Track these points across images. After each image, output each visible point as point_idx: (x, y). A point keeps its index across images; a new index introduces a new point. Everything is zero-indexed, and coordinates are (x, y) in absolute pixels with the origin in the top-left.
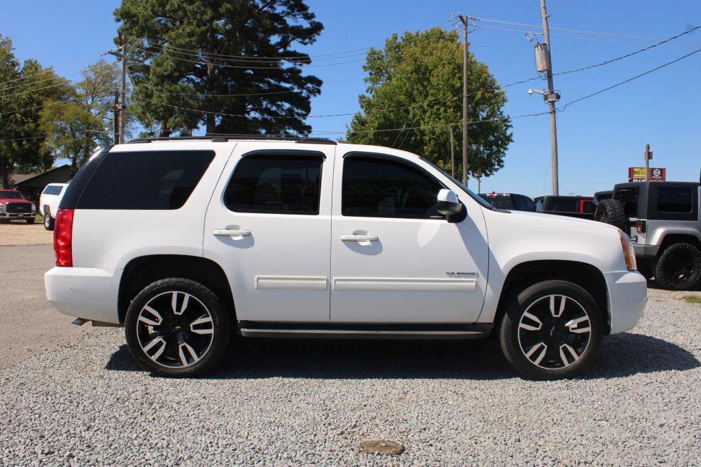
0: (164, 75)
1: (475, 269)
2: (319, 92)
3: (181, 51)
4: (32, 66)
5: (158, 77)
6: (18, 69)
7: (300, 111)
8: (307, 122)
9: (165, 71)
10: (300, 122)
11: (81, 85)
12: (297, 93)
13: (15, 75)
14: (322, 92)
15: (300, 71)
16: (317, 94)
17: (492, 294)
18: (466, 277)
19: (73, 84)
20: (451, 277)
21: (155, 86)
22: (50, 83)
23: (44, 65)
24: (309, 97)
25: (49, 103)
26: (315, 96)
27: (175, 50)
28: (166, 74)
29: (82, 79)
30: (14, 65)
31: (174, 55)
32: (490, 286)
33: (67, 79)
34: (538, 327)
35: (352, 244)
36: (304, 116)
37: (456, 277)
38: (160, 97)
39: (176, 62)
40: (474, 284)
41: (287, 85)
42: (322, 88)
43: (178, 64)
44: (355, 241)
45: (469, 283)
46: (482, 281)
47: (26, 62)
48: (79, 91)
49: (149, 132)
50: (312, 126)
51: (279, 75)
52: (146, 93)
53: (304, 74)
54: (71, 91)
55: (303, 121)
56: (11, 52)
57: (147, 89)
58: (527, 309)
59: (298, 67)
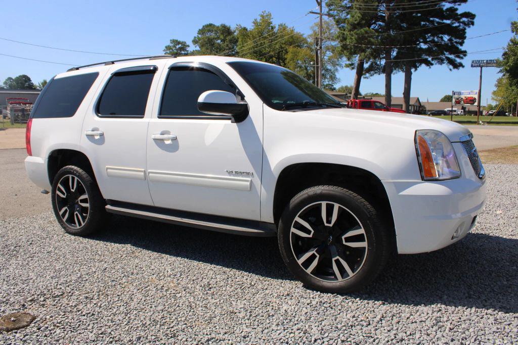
0: (354, 24)
1: (251, 169)
2: (473, 24)
3: (365, 5)
4: (283, 28)
5: (351, 25)
6: (275, 30)
7: (458, 40)
8: (463, 48)
9: (355, 21)
10: (458, 48)
11: (310, 36)
12: (456, 27)
13: (274, 34)
14: (475, 23)
15: (457, 9)
16: (471, 25)
17: (266, 195)
18: (242, 177)
19: (305, 36)
20: (230, 176)
21: (349, 31)
22: (292, 37)
23: (290, 26)
24: (465, 29)
25: (291, 49)
26: (469, 27)
27: (360, 5)
28: (356, 22)
29: (310, 32)
30: (272, 28)
31: (360, 9)
32: (264, 187)
33: (302, 33)
34: (310, 234)
35: (159, 142)
36: (461, 44)
37: (234, 175)
38: (351, 38)
39: (362, 13)
40: (248, 183)
41: (448, 22)
42: (475, 21)
43: (364, 15)
44: (162, 140)
45: (244, 182)
46: (257, 181)
47: (279, 25)
48: (309, 40)
49: (351, 63)
50: (467, 51)
51: (441, 14)
52: (343, 37)
53: (459, 12)
54: (305, 40)
55: (460, 47)
56: (271, 20)
57: (344, 34)
58: (298, 214)
59: (456, 7)
